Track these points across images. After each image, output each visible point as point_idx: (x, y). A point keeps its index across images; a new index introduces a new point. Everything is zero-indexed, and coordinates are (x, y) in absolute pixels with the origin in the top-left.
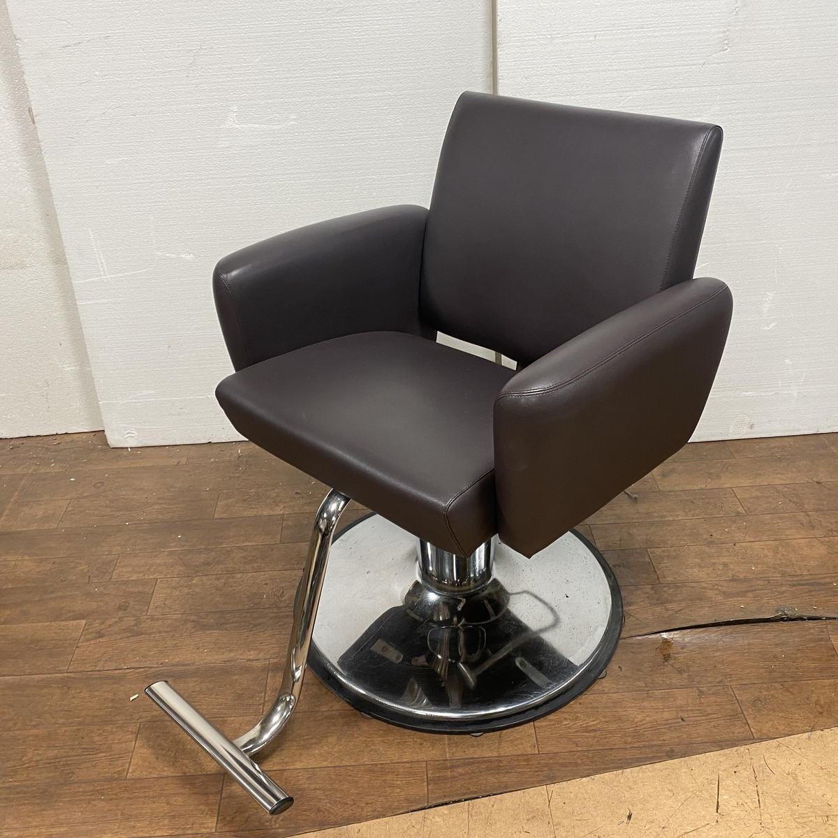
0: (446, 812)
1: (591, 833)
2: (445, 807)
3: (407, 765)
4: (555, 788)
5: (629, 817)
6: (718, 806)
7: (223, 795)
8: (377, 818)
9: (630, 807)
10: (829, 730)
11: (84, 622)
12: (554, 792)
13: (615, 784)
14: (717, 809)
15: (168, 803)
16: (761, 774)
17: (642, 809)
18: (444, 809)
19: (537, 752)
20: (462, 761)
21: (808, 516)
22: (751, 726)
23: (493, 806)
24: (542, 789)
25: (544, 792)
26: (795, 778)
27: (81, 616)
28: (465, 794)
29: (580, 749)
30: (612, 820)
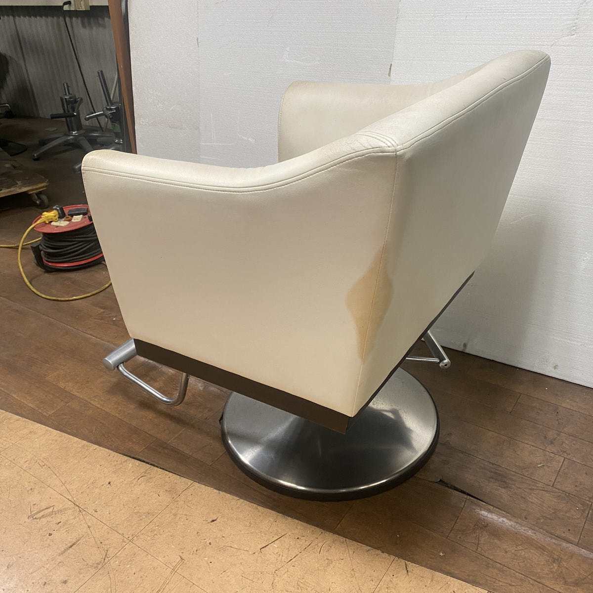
0: (137, 464)
1: (186, 515)
2: (139, 462)
3: (148, 435)
4: (197, 485)
5: (213, 521)
6: (265, 547)
7: (67, 405)
8: (108, 449)
9: (220, 517)
10: (387, 555)
11: (102, 310)
12: (193, 487)
13: (227, 502)
14: (263, 548)
15: (46, 396)
16: (311, 549)
17: (225, 522)
18: (137, 462)
19: (211, 464)
20: (172, 448)
21: (558, 435)
22: (341, 523)
23: (159, 475)
24: (190, 482)
25: (189, 484)
26: (328, 564)
27: (104, 308)
28: (153, 462)
29: (232, 476)
30: (203, 517)
